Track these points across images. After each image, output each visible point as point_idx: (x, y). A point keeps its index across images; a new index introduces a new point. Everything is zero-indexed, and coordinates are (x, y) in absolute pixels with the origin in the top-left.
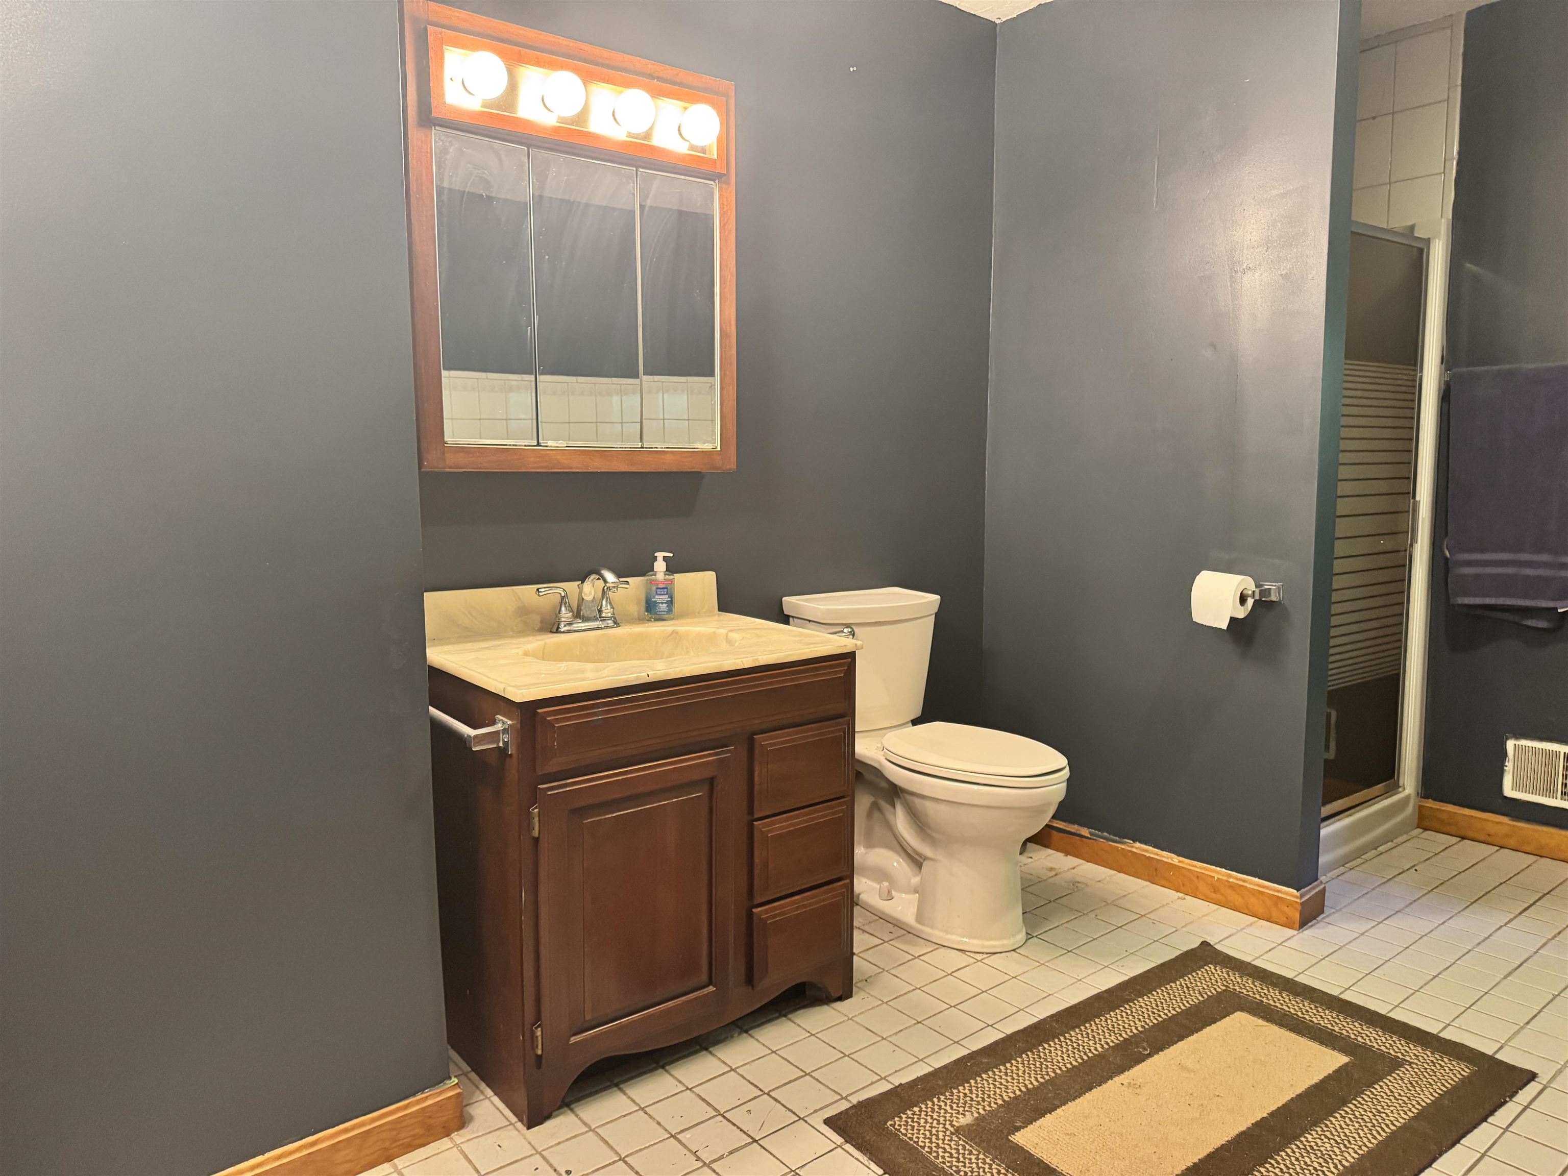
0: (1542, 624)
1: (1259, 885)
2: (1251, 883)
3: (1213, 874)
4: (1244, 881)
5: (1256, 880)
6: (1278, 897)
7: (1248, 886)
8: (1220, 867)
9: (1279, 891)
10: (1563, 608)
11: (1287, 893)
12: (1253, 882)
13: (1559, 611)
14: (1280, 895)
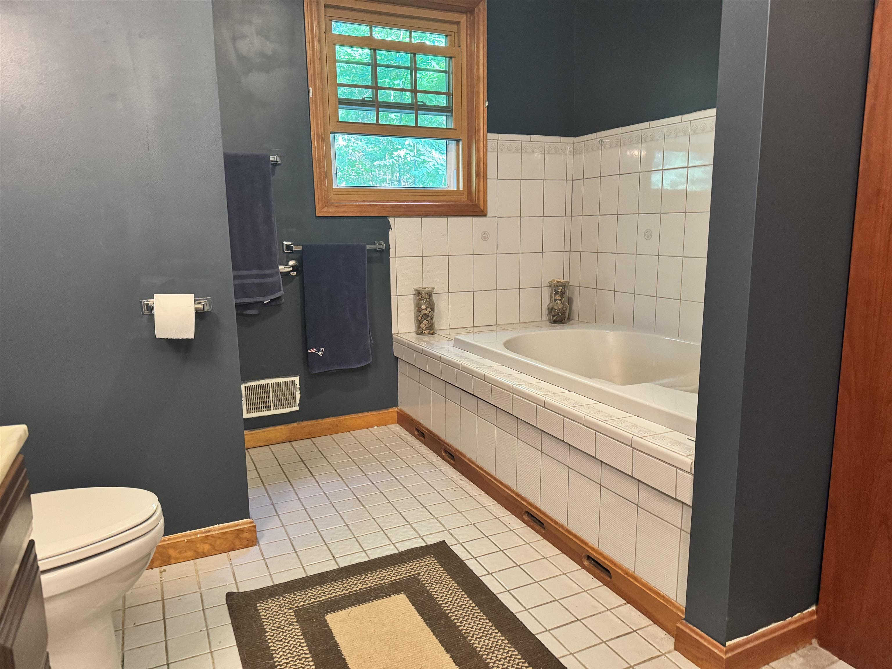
0: (254, 312)
1: (222, 529)
2: (215, 531)
3: (182, 539)
4: (209, 531)
5: (218, 526)
6: (238, 530)
7: (214, 533)
8: (185, 531)
9: (237, 525)
10: (266, 301)
11: (244, 524)
12: (216, 529)
13: (265, 302)
14: (239, 527)
